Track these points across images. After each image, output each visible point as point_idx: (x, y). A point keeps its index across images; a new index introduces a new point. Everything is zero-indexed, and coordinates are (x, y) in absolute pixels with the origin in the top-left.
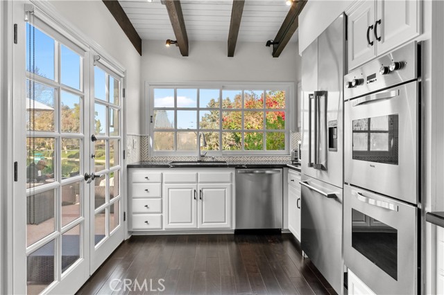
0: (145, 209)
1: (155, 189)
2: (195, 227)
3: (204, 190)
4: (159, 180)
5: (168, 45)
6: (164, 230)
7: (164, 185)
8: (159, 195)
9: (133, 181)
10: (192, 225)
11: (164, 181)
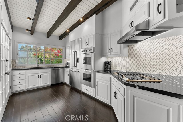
0: (19, 84)
1: (23, 77)
2: (39, 86)
3: (41, 75)
4: (25, 74)
5: (27, 31)
6: (27, 89)
7: (27, 75)
8: (25, 78)
9: (13, 75)
10: (38, 86)
11: (27, 74)
